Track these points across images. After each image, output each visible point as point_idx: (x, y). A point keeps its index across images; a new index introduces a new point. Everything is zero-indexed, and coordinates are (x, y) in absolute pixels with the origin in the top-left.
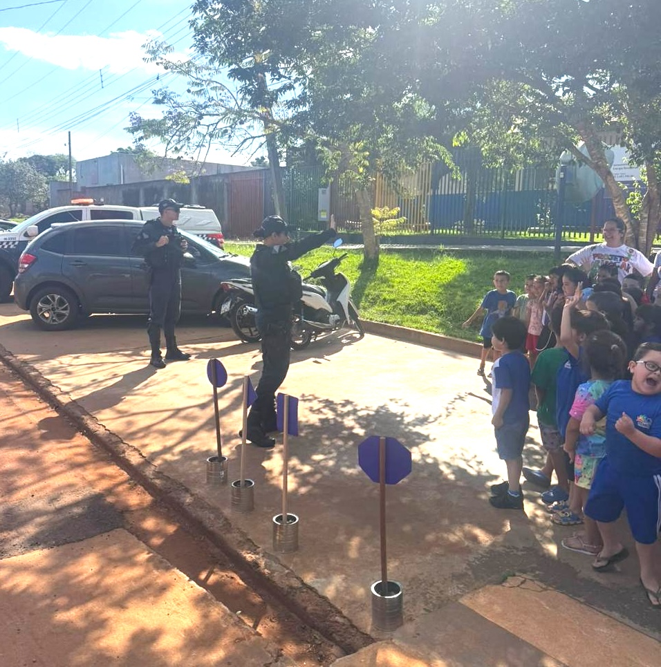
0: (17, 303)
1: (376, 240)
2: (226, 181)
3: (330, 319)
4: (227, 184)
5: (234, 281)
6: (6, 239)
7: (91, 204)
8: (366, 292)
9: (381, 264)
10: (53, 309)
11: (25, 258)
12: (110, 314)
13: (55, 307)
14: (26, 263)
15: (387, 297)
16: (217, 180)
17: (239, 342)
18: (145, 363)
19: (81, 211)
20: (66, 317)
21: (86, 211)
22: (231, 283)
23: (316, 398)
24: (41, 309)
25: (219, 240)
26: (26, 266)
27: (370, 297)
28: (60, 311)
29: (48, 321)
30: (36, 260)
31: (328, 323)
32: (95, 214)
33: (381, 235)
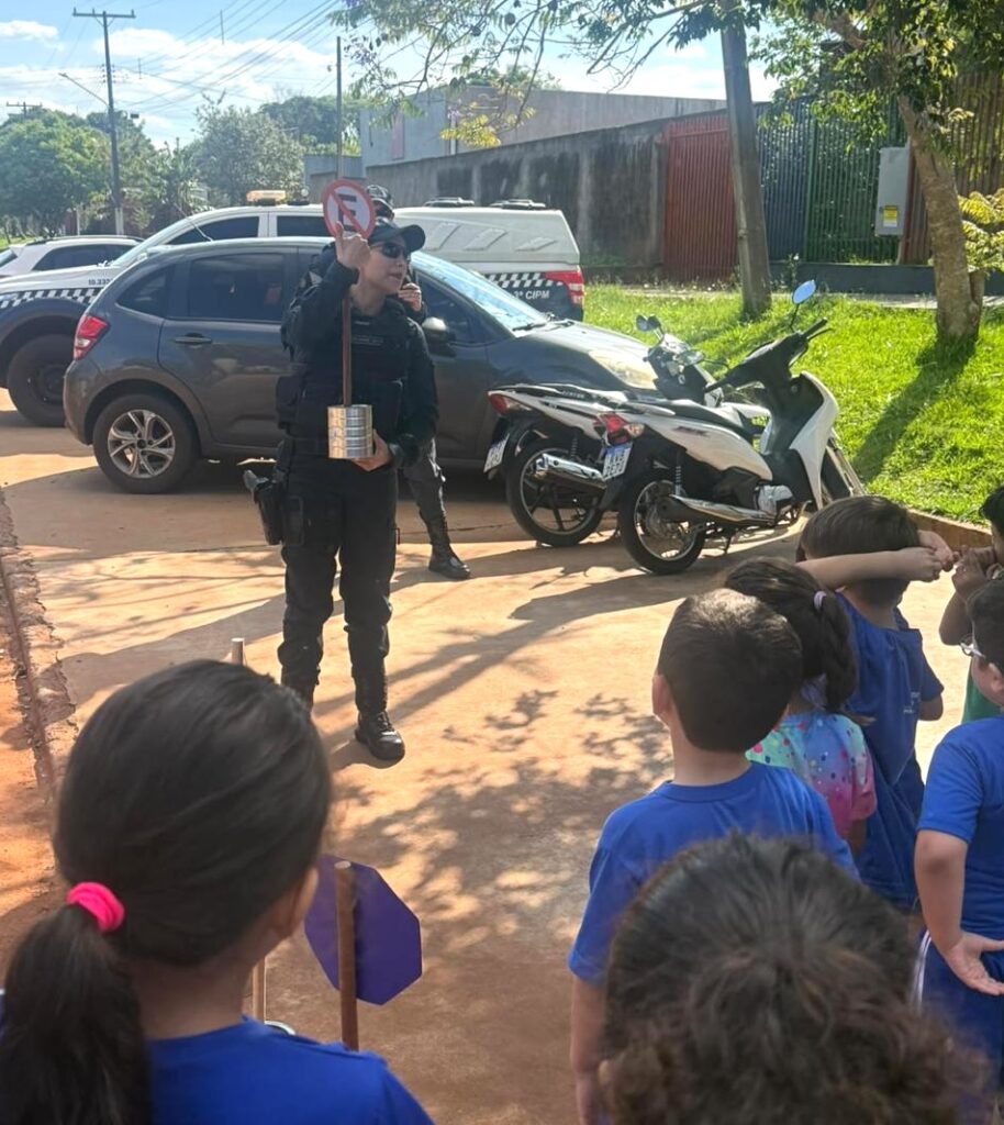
0: (70, 427)
1: (973, 285)
2: (657, 139)
3: (761, 498)
4: (659, 147)
5: (519, 391)
6: (92, 282)
7: (282, 202)
8: (910, 427)
9: (981, 350)
10: (141, 444)
11: (87, 325)
12: (262, 460)
13: (145, 438)
14: (86, 337)
15: (963, 444)
16: (636, 139)
17: (532, 544)
18: (272, 585)
19: (256, 220)
20: (167, 465)
21: (268, 219)
22: (513, 394)
23: (624, 709)
24: (117, 443)
25: (574, 287)
26: (86, 343)
27: (918, 441)
28: (154, 449)
29: (130, 472)
30: (106, 330)
31: (758, 508)
32: (287, 226)
33: (989, 269)
